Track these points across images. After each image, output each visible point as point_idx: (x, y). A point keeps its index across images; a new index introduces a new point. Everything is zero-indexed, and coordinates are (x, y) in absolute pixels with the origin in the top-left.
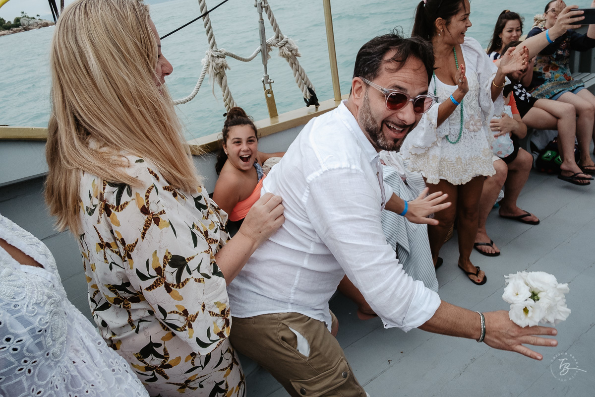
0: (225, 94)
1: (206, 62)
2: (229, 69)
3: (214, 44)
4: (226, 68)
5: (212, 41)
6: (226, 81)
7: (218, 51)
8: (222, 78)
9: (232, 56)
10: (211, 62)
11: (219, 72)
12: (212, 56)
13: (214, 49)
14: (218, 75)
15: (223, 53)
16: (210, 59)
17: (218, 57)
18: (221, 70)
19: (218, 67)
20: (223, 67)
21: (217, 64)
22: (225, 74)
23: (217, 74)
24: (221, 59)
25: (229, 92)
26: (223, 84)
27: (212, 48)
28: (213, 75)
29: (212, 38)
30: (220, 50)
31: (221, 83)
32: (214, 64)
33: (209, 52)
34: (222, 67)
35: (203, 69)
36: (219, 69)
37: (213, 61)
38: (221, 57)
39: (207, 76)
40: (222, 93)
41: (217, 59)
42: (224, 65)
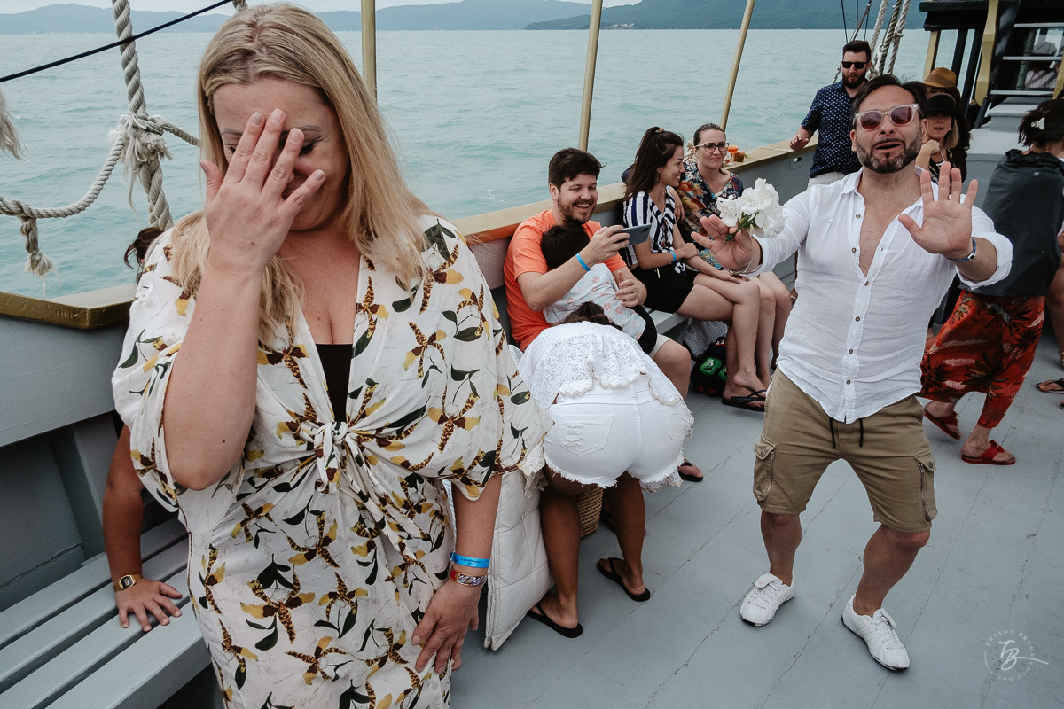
0: (155, 207)
1: (119, 138)
2: (170, 158)
3: (140, 104)
4: (162, 154)
5: (136, 96)
6: (160, 182)
7: (149, 118)
8: (152, 175)
9: (178, 133)
10: (131, 138)
11: (147, 162)
12: (135, 127)
13: (140, 112)
14: (143, 168)
15: (159, 124)
16: (130, 132)
17: (148, 130)
18: (152, 158)
19: (146, 151)
20: (157, 152)
21: (145, 145)
22: (158, 166)
23: (141, 166)
24: (153, 137)
25: (164, 205)
26: (152, 187)
27: (135, 111)
28: (134, 165)
29: (139, 91)
30: (154, 117)
31: (148, 185)
32: (138, 144)
33: (131, 119)
34: (153, 152)
35: (113, 149)
36: (148, 156)
37: (135, 137)
38: (153, 132)
39: (119, 166)
40: (150, 204)
41: (144, 135)
42: (160, 149)
